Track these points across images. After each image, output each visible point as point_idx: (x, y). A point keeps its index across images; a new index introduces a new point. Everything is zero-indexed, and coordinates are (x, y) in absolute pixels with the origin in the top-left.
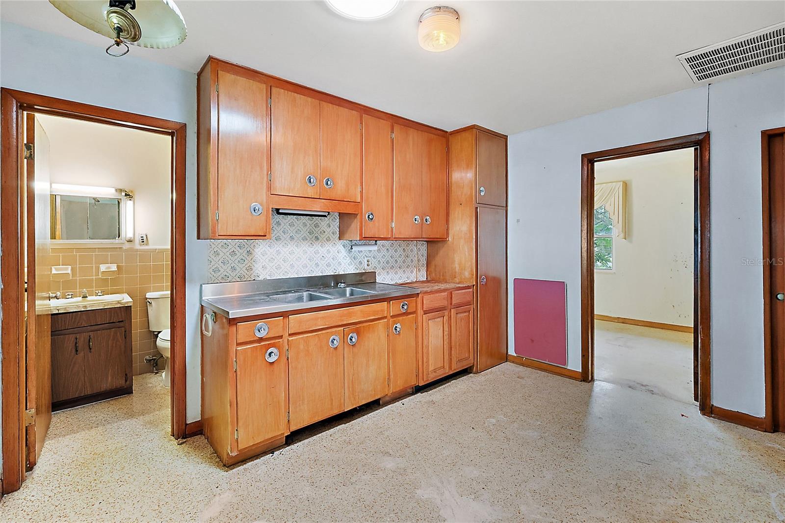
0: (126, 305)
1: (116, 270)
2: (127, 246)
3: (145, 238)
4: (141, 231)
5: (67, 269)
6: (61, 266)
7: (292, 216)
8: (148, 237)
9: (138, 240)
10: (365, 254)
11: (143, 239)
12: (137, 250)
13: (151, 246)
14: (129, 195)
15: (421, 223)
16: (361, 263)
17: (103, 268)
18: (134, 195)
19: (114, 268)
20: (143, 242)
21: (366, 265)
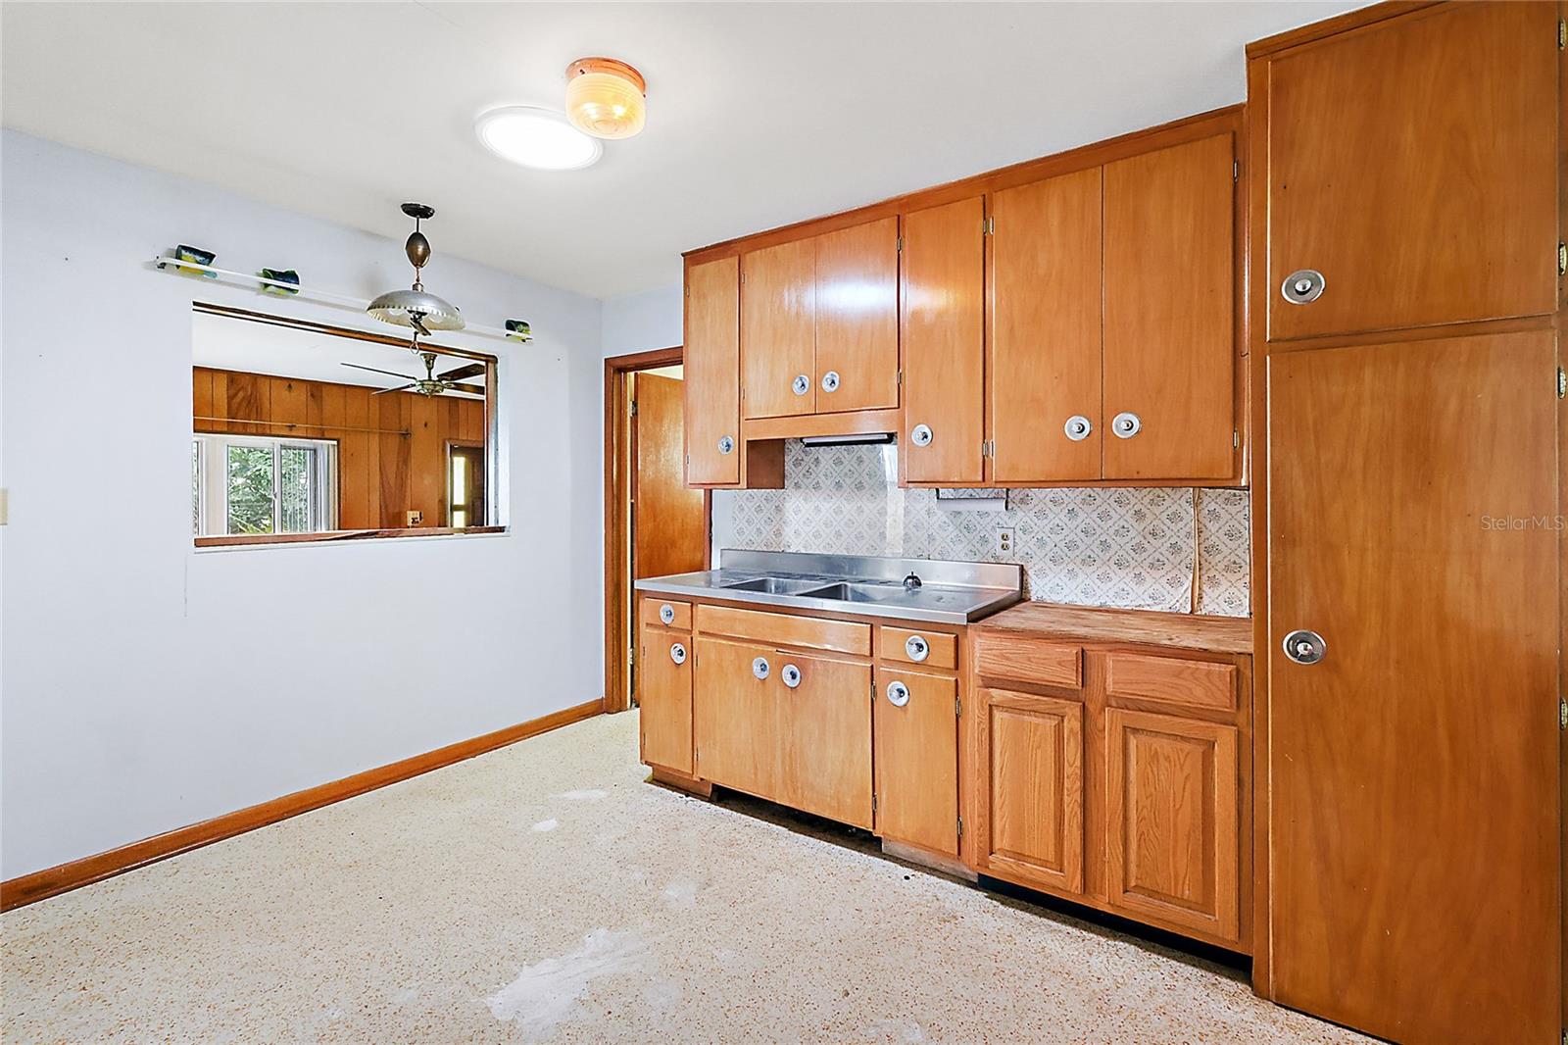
7: (839, 447)
10: (997, 520)
15: (1097, 435)
16: (984, 540)
21: (998, 548)
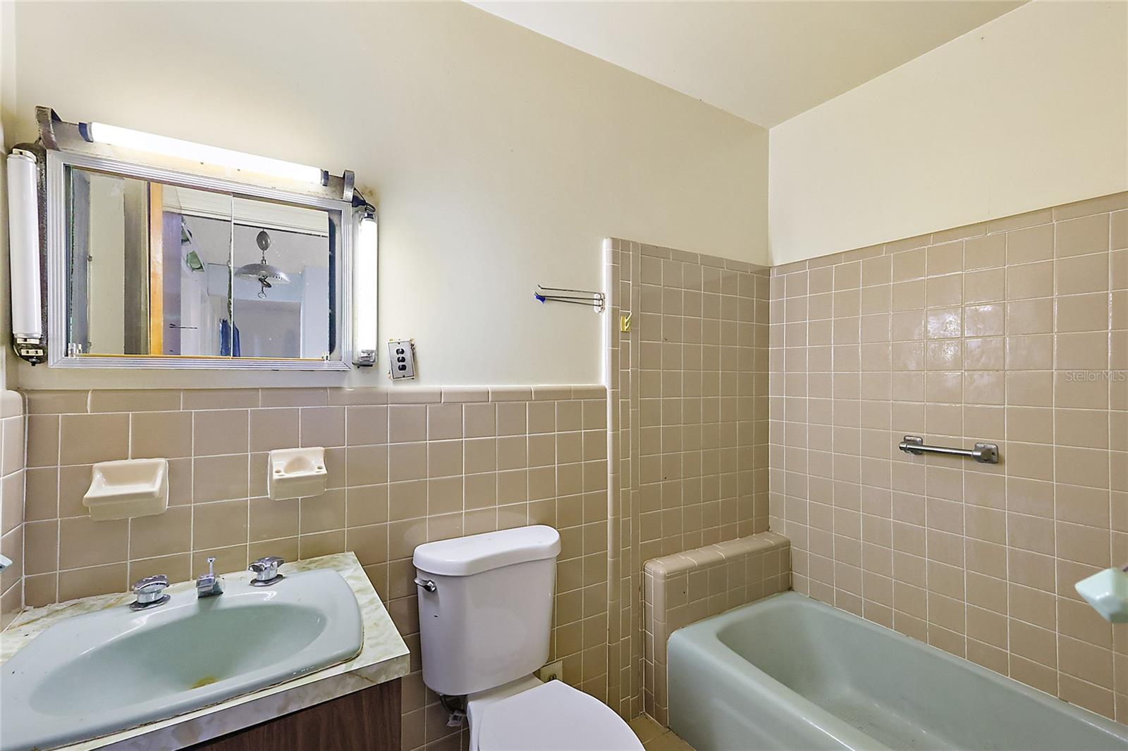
0: (383, 680)
1: (324, 471)
2: (355, 381)
3: (408, 355)
4: (398, 332)
5: (148, 475)
6: (130, 462)
8: (418, 350)
9: (386, 361)
11: (403, 360)
12: (385, 397)
13: (427, 383)
14: (363, 203)
17: (280, 464)
18: (377, 204)
19: (314, 463)
20: (403, 368)
